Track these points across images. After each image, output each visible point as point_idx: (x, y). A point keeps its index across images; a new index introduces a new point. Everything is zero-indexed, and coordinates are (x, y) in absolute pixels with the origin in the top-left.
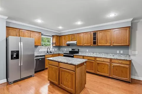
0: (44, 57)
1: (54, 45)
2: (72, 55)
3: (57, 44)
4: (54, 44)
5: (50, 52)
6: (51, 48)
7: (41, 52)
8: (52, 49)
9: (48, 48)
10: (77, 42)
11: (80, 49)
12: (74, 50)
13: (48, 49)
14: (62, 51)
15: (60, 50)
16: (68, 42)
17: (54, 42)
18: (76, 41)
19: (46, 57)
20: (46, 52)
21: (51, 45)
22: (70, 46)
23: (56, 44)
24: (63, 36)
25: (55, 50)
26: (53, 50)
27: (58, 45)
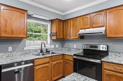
0: (32, 64)
1: (54, 38)
2: (98, 61)
3: (59, 36)
4: (53, 36)
5: (47, 51)
6: (49, 42)
7: (29, 50)
8: (51, 45)
9: (43, 44)
10: (106, 30)
11: (110, 44)
12: (96, 47)
13: (43, 46)
14: (67, 49)
15: (64, 46)
16: (82, 31)
17: (54, 31)
18: (104, 28)
19: (36, 64)
20: (39, 51)
21: (49, 38)
22: (84, 40)
23: (56, 35)
24: (70, 19)
25: (55, 46)
26: (53, 46)
27: (61, 37)
